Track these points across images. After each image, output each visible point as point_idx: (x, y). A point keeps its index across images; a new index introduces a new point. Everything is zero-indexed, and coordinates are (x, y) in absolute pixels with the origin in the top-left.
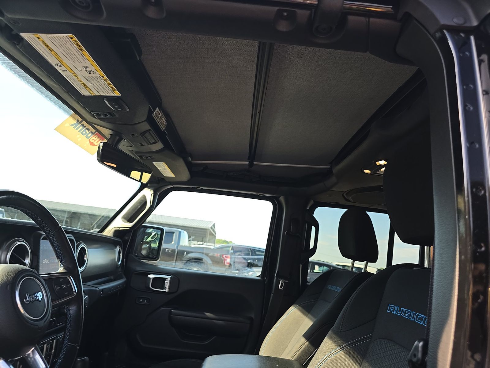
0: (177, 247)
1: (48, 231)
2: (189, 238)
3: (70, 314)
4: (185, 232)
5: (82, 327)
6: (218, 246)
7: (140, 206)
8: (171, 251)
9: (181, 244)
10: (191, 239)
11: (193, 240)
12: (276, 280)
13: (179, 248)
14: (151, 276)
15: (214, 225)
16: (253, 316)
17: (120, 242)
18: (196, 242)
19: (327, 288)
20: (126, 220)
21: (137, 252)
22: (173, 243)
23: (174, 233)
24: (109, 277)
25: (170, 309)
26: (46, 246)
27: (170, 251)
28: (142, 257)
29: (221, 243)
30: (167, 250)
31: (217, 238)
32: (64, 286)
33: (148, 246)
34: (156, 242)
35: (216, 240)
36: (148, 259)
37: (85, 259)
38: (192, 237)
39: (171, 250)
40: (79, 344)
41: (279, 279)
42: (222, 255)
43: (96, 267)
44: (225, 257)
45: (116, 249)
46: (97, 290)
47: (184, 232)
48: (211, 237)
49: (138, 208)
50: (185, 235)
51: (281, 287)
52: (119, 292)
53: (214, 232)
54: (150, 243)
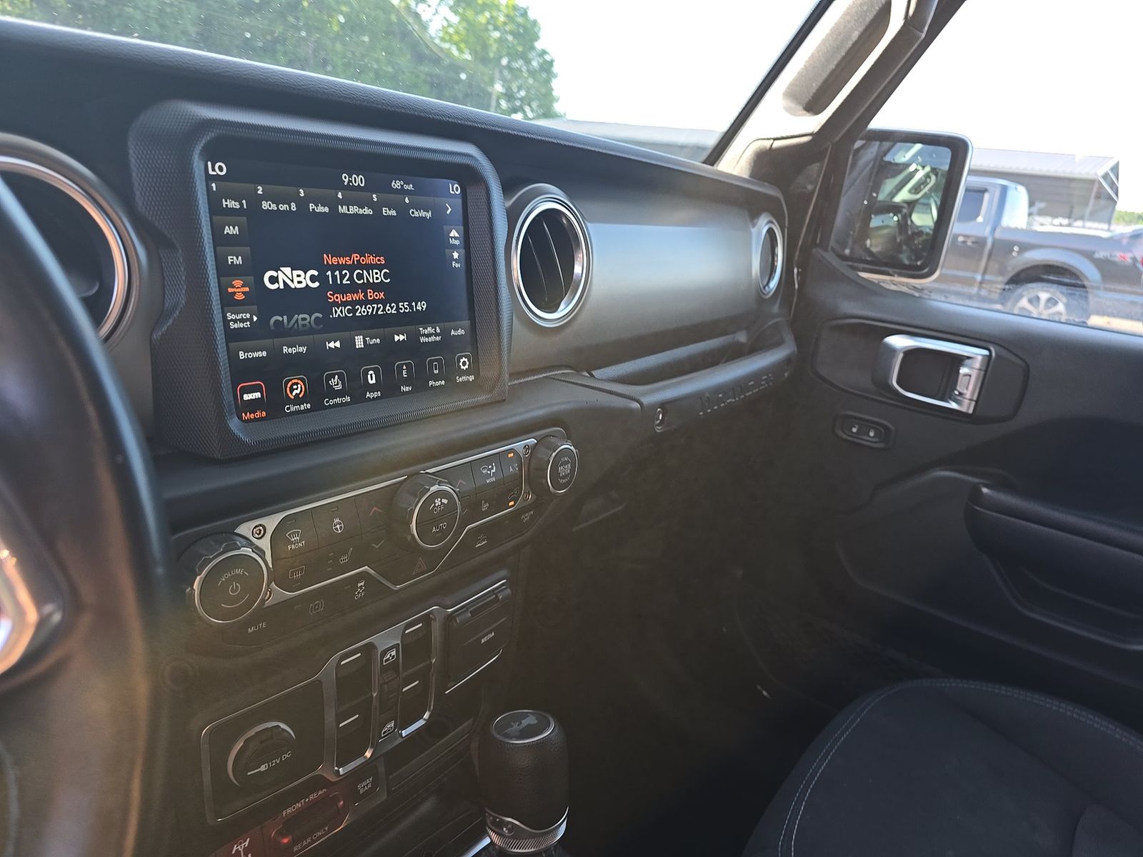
0: (994, 230)
2: (1029, 208)
4: (1022, 191)
6: (1121, 229)
8: (973, 243)
9: (1005, 223)
10: (1035, 209)
11: (1042, 213)
13: (998, 235)
14: (899, 342)
15: (1115, 169)
17: (776, 200)
18: (1050, 219)
20: (799, 103)
21: (848, 241)
22: (980, 219)
23: (986, 191)
25: (976, 480)
27: (969, 243)
28: (866, 262)
29: (1130, 223)
30: (963, 239)
31: (1118, 208)
33: (895, 218)
34: (929, 206)
35: (1116, 213)
36: (890, 270)
38: (1041, 205)
39: (974, 240)
45: (754, 231)
47: (1016, 188)
48: (1102, 203)
49: (850, 44)
50: (1019, 197)
53: (1112, 188)
54: (905, 211)
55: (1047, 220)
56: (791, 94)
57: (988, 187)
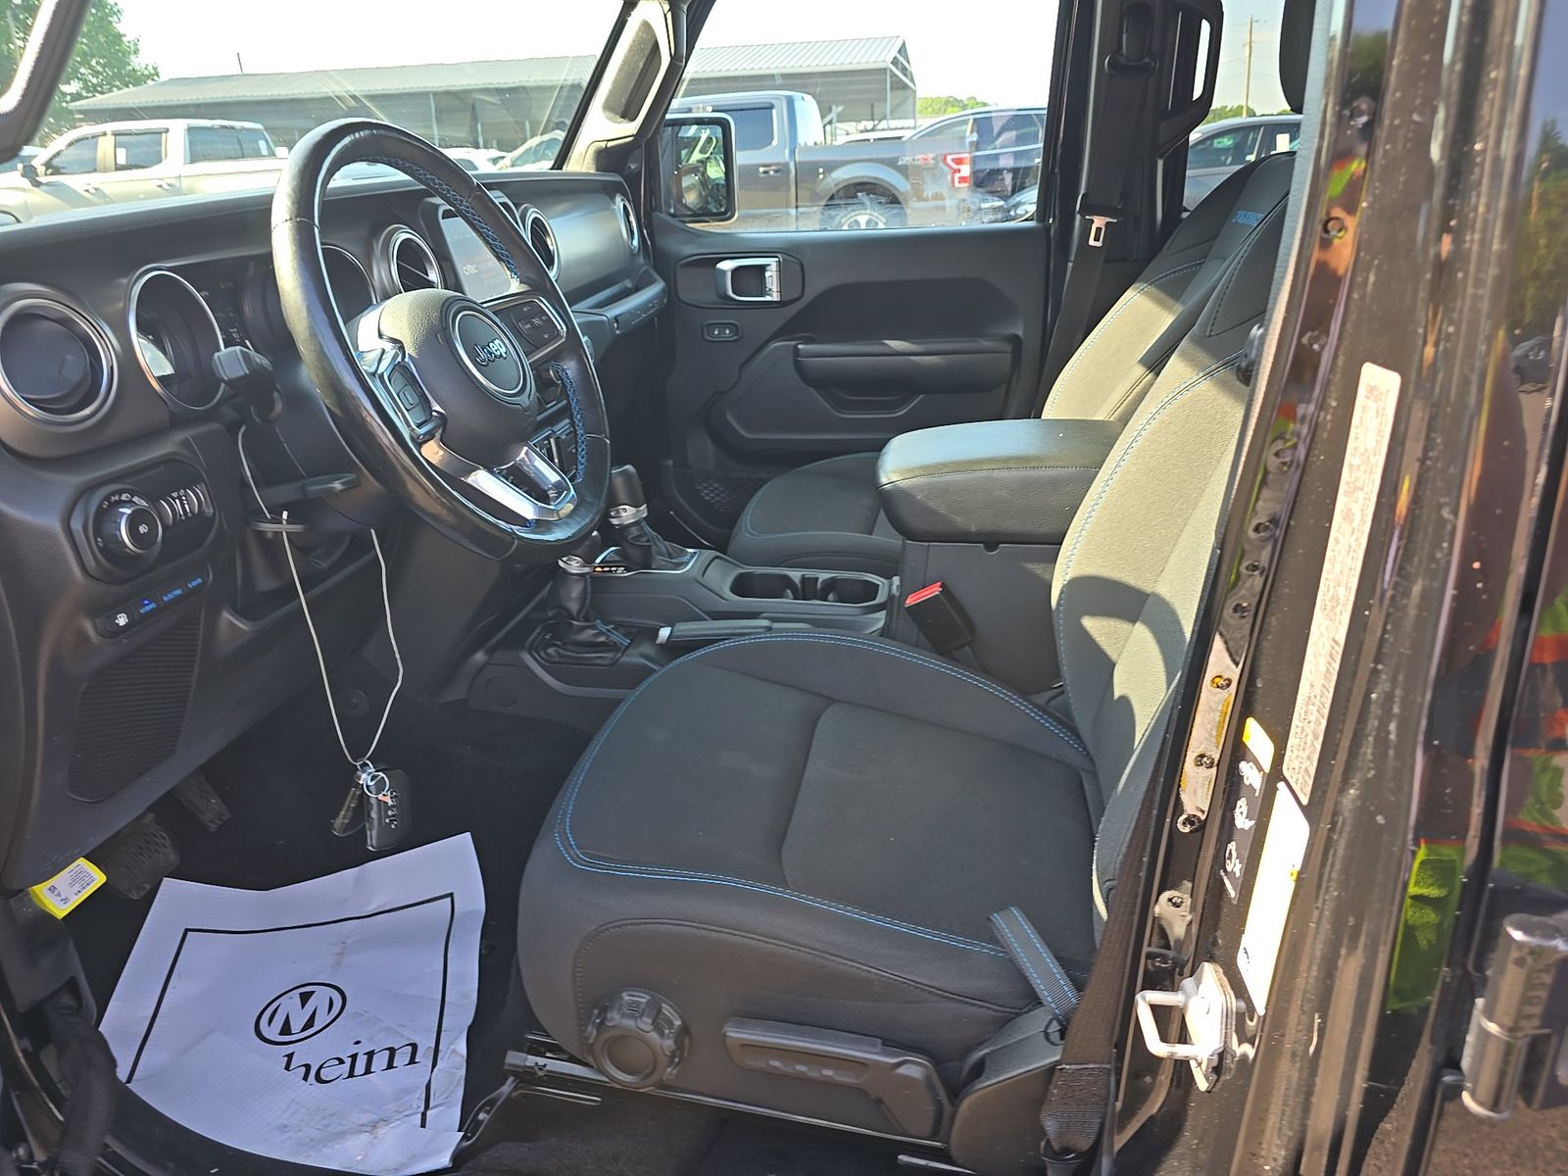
0: (793, 152)
1: (456, 200)
2: (822, 117)
3: (568, 378)
4: (809, 98)
5: (603, 402)
6: (925, 123)
7: (643, 60)
8: (776, 171)
9: (801, 140)
10: (832, 116)
11: (842, 119)
12: (1081, 221)
13: (798, 157)
14: (726, 266)
15: (903, 50)
16: (1020, 332)
18: (853, 124)
19: (1234, 221)
20: (617, 114)
21: (672, 202)
22: (775, 142)
23: (772, 107)
24: (621, 284)
25: (794, 343)
26: (456, 232)
27: (770, 173)
28: (688, 216)
29: (938, 112)
30: (761, 169)
31: (919, 96)
32: (536, 321)
33: (697, 177)
34: (715, 160)
35: (918, 103)
36: (707, 219)
37: (551, 248)
38: (837, 109)
39: (773, 168)
40: (608, 435)
41: (1087, 217)
42: (940, 158)
43: (581, 262)
44: (953, 160)
45: (615, 207)
46: (602, 322)
47: (802, 99)
48: (900, 94)
49: (639, 70)
50: (807, 107)
51: (1097, 239)
52: (656, 319)
53: (905, 75)
54: (701, 169)
55: (851, 126)
56: (608, 107)
57: (774, 102)
